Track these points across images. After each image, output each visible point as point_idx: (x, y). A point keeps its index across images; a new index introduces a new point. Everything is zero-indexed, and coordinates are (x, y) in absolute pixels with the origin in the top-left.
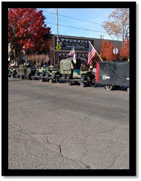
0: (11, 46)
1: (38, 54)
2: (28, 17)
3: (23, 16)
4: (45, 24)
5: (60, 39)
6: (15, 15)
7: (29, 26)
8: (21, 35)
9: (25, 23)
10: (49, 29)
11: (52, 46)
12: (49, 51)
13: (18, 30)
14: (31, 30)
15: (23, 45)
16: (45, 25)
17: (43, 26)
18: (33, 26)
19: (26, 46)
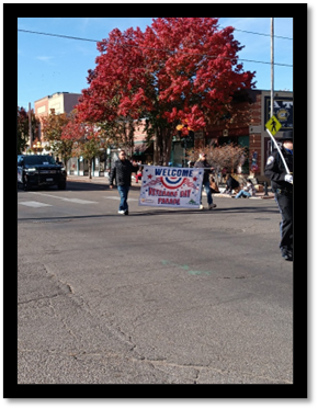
0: (147, 125)
1: (216, 146)
2: (194, 47)
3: (181, 46)
4: (239, 63)
5: (280, 103)
6: (159, 44)
7: (194, 71)
8: (175, 95)
9: (185, 63)
10: (250, 75)
11: (257, 121)
12: (248, 135)
13: (165, 84)
14: (201, 81)
15: (178, 122)
16: (240, 67)
17: (234, 67)
18: (205, 71)
19: (186, 126)
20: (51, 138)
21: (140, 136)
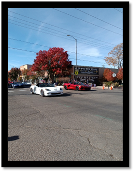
0: (48, 72)
1: (64, 77)
2: (59, 55)
4: (68, 59)
5: (77, 68)
6: (51, 54)
8: (54, 66)
9: (57, 59)
10: (71, 62)
11: (73, 72)
12: (71, 75)
13: (52, 63)
14: (60, 63)
18: (61, 60)
19: (57, 73)
20: (24, 75)
21: (46, 75)
